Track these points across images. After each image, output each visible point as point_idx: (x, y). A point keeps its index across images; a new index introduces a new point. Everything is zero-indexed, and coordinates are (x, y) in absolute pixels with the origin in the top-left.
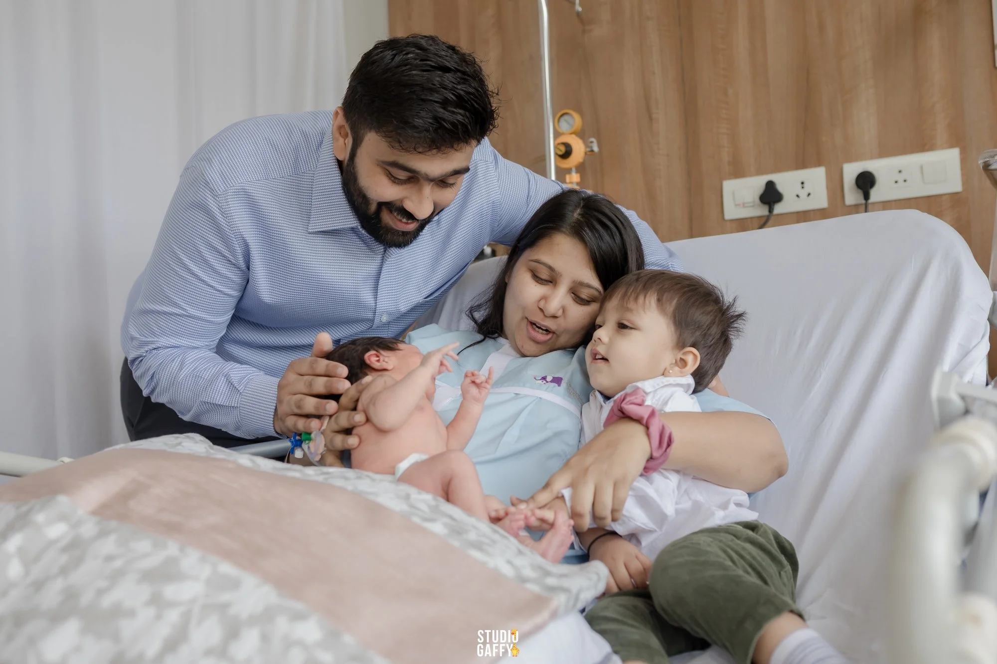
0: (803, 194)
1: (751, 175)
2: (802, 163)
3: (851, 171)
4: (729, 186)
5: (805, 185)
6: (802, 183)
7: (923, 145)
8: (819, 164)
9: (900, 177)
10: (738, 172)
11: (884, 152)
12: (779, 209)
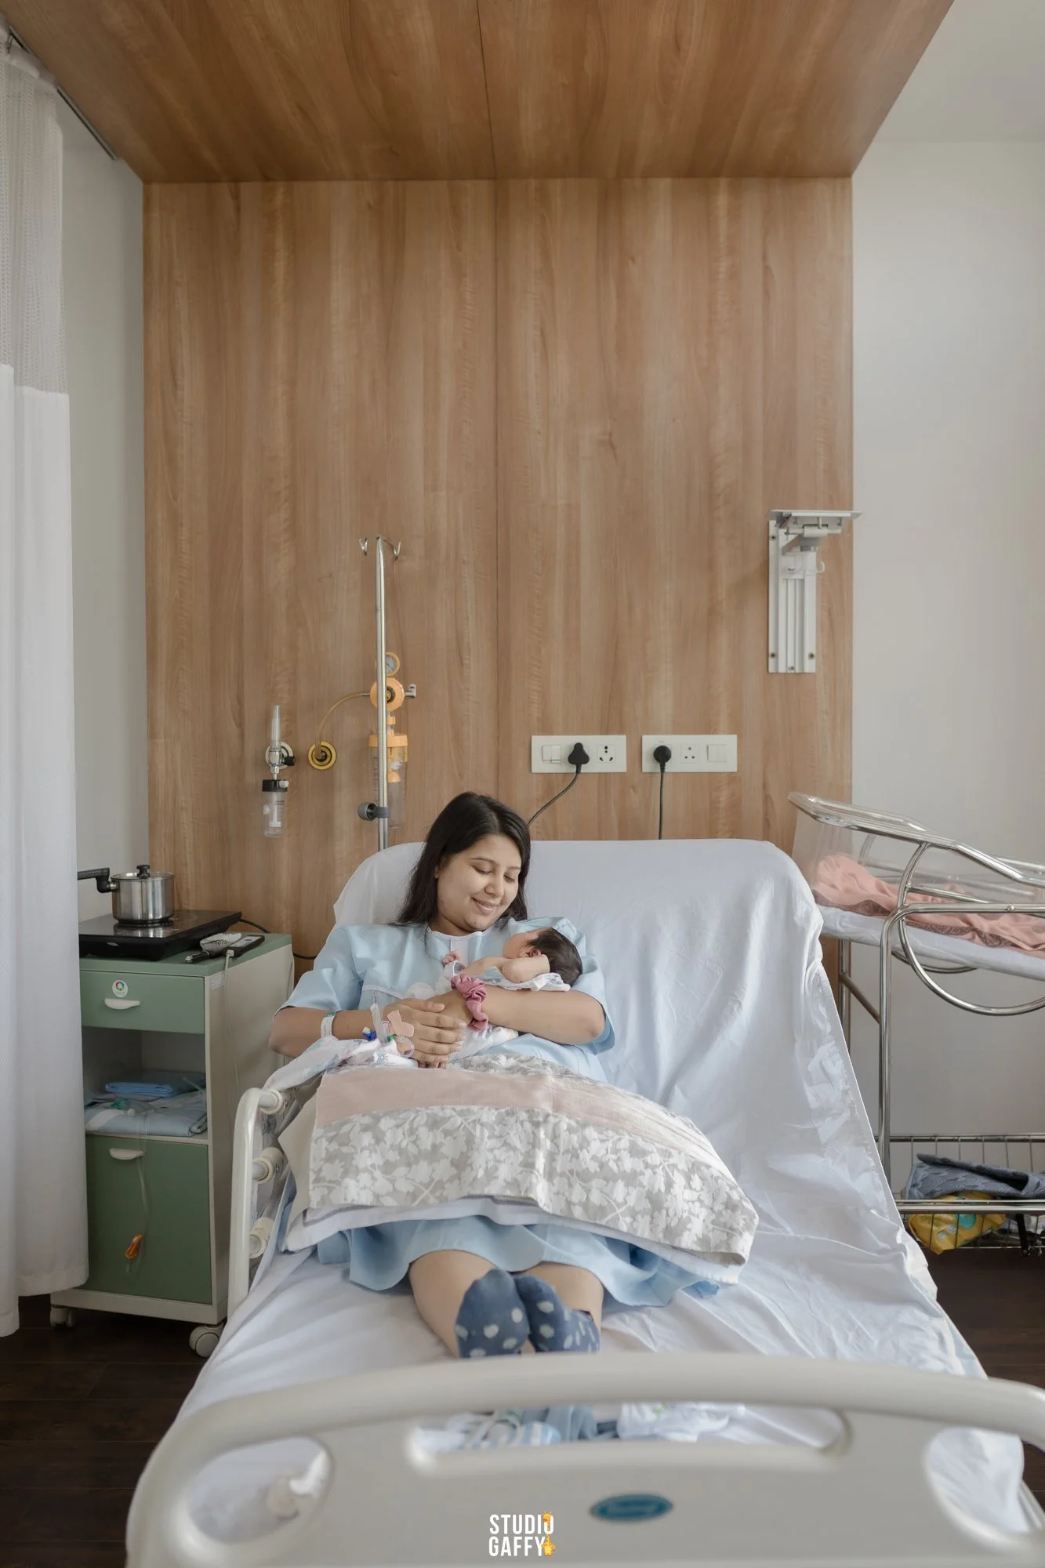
0: (606, 757)
1: (558, 734)
2: (606, 730)
3: (650, 743)
4: (537, 741)
5: (608, 750)
6: (606, 748)
7: (708, 727)
8: (620, 732)
9: (690, 754)
10: (547, 730)
11: (678, 729)
12: (584, 768)
